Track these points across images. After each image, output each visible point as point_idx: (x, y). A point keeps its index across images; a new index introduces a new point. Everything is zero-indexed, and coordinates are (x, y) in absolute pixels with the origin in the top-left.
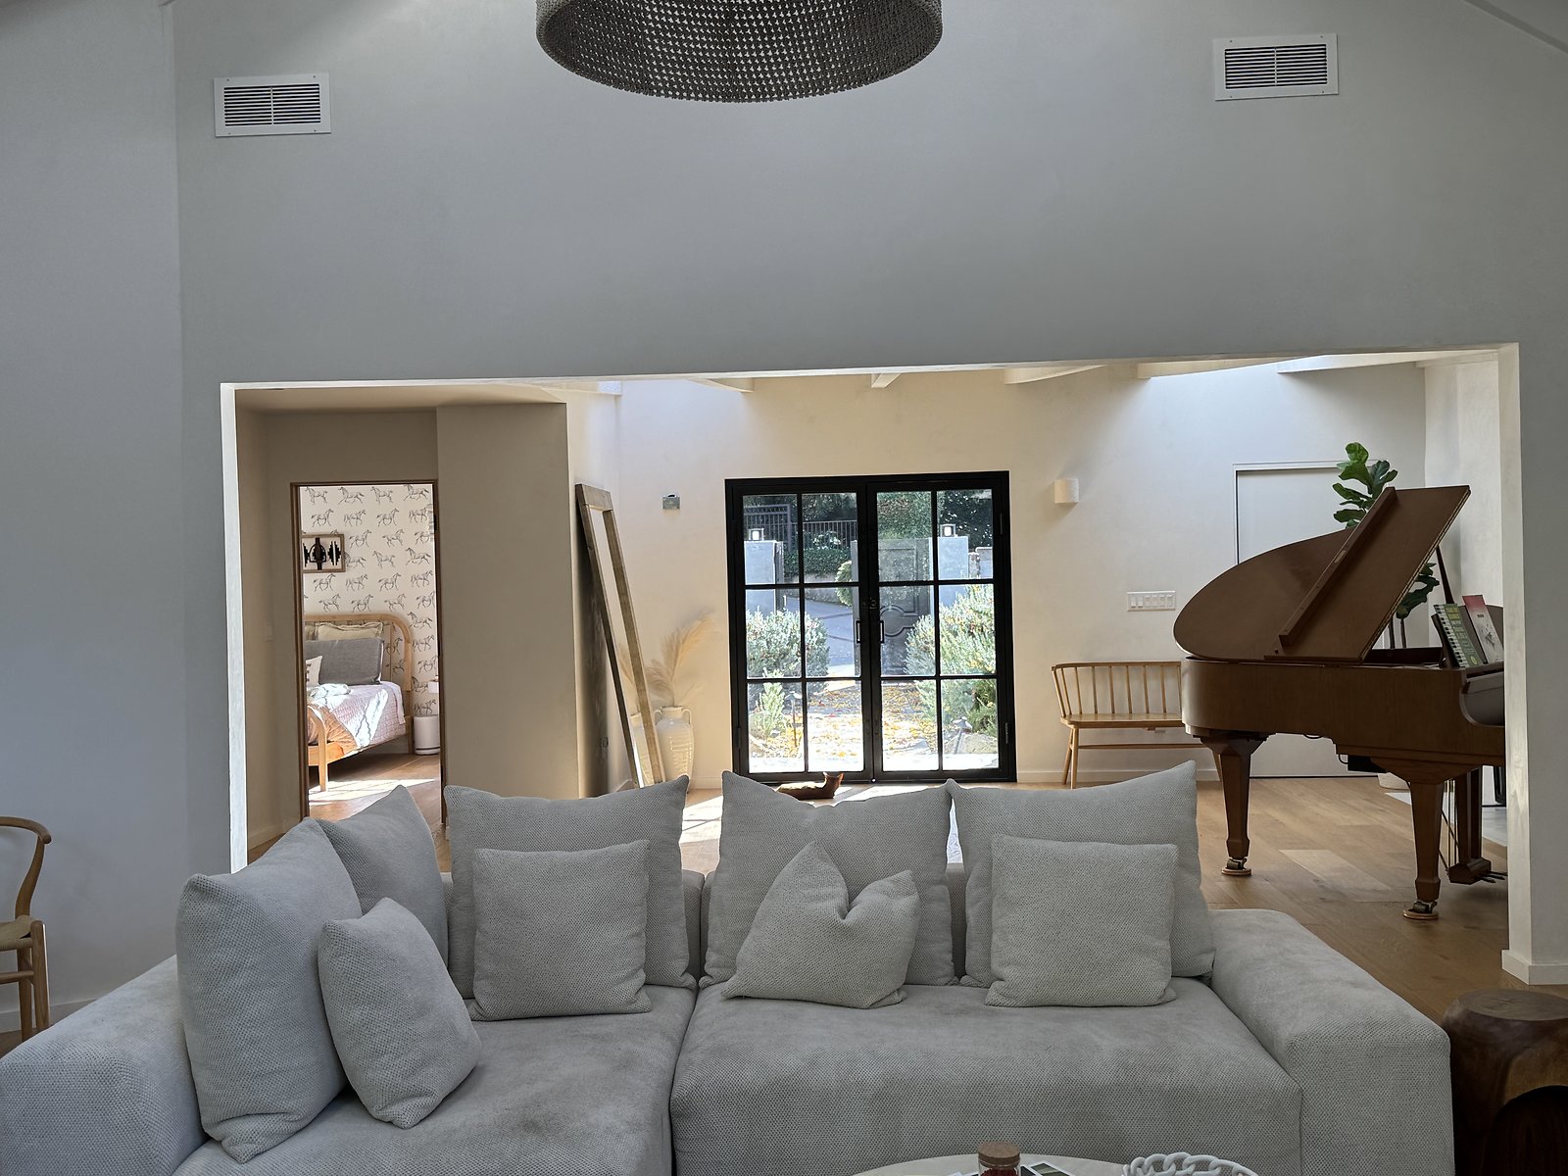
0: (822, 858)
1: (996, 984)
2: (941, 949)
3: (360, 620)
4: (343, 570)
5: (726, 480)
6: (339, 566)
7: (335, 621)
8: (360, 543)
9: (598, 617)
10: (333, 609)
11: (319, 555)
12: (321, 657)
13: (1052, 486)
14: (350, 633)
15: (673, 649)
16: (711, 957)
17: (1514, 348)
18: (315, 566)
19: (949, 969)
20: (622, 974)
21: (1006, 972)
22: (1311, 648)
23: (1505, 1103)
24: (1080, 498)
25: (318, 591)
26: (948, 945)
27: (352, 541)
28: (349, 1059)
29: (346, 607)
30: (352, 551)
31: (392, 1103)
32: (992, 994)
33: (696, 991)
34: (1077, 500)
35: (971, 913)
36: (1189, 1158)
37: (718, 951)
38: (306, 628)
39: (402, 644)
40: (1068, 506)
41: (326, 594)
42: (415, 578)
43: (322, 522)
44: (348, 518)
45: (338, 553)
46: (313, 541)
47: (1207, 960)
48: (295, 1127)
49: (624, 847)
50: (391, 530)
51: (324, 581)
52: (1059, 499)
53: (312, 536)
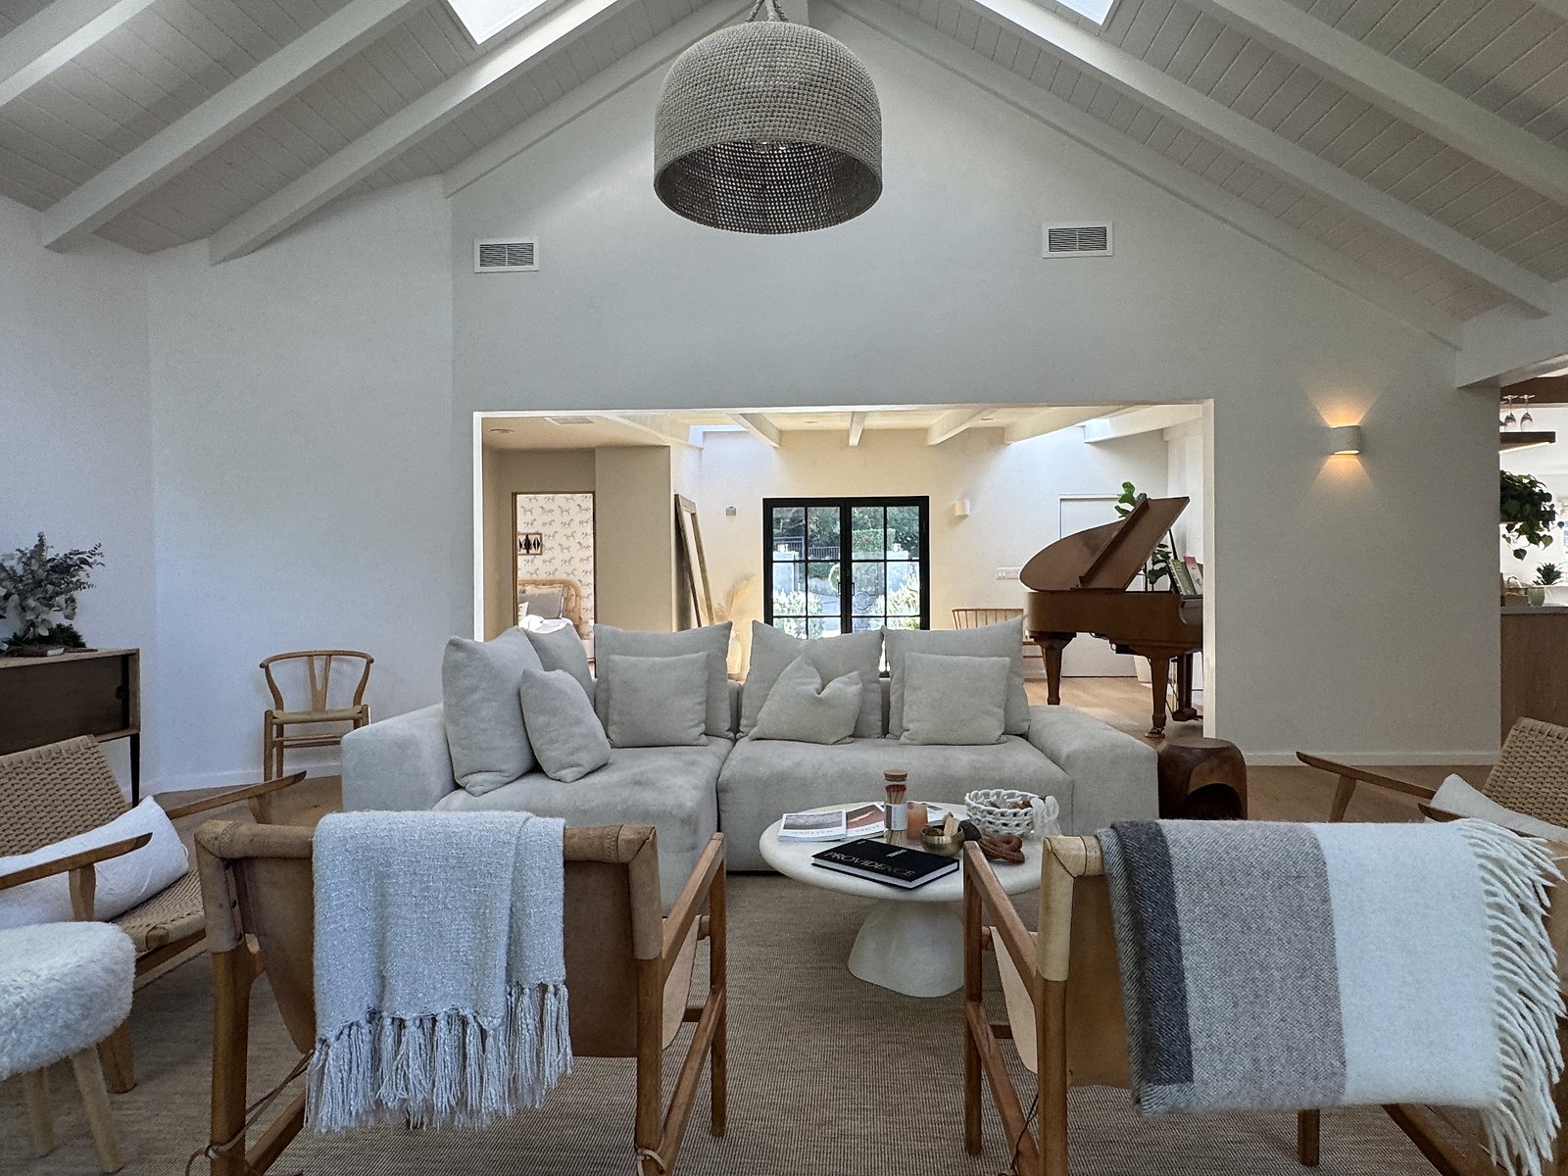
0: (808, 664)
1: (906, 733)
2: (876, 718)
3: (551, 583)
4: (541, 554)
5: (764, 499)
6: (539, 552)
7: (536, 583)
8: (551, 538)
9: (687, 575)
10: (535, 577)
11: (528, 545)
12: (527, 603)
13: (954, 505)
14: (545, 590)
15: (731, 597)
16: (743, 722)
17: (1211, 402)
18: (525, 551)
19: (879, 730)
20: (691, 724)
21: (911, 726)
22: (1098, 583)
23: (1189, 793)
24: (971, 510)
25: (526, 566)
26: (879, 717)
27: (546, 537)
28: (537, 745)
29: (543, 576)
30: (546, 542)
31: (559, 770)
32: (903, 739)
33: (735, 741)
34: (968, 513)
35: (892, 699)
36: (1004, 792)
37: (747, 718)
38: (519, 587)
39: (574, 598)
40: (964, 517)
41: (532, 569)
42: (582, 560)
43: (529, 526)
44: (544, 524)
45: (538, 544)
46: (525, 537)
47: (1025, 726)
48: (508, 780)
49: (695, 655)
50: (569, 532)
51: (530, 560)
52: (958, 513)
53: (523, 534)
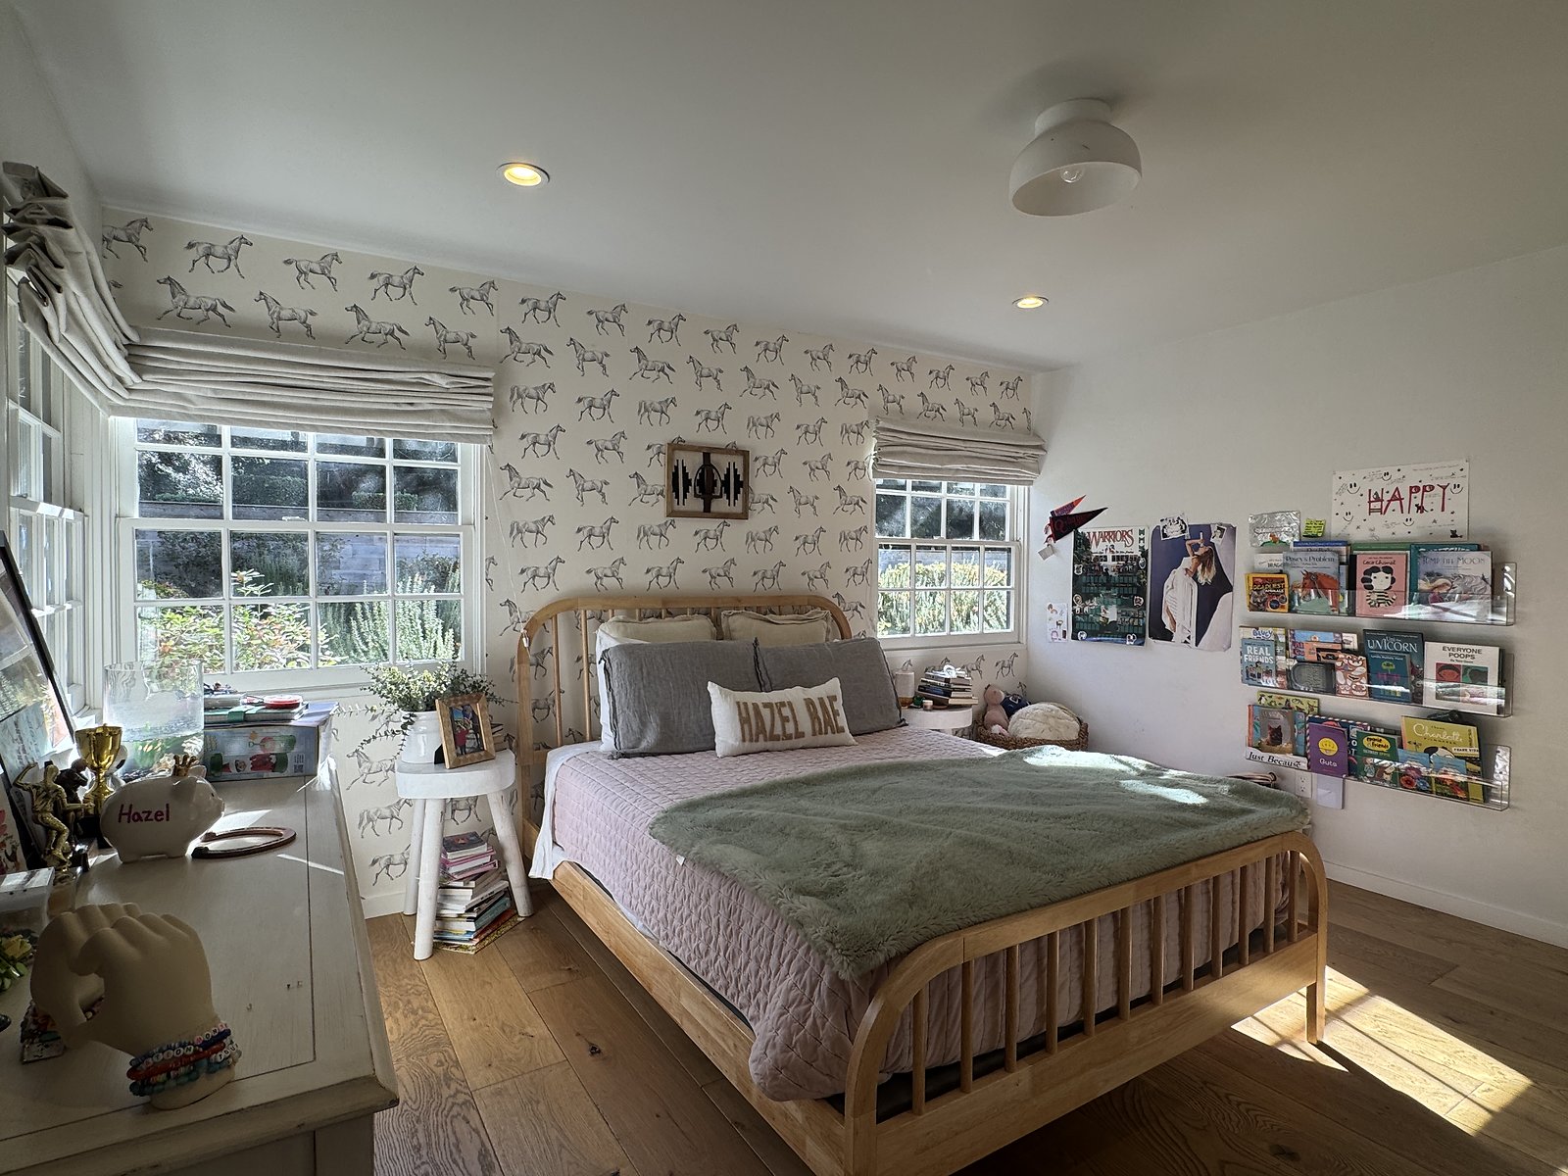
4: (743, 516)
8: (769, 469)
11: (709, 484)
27: (758, 464)
29: (744, 581)
30: (761, 483)
41: (715, 559)
42: (844, 537)
43: (712, 424)
44: (753, 423)
45: (738, 485)
46: (699, 459)
50: (816, 455)
51: (712, 534)
